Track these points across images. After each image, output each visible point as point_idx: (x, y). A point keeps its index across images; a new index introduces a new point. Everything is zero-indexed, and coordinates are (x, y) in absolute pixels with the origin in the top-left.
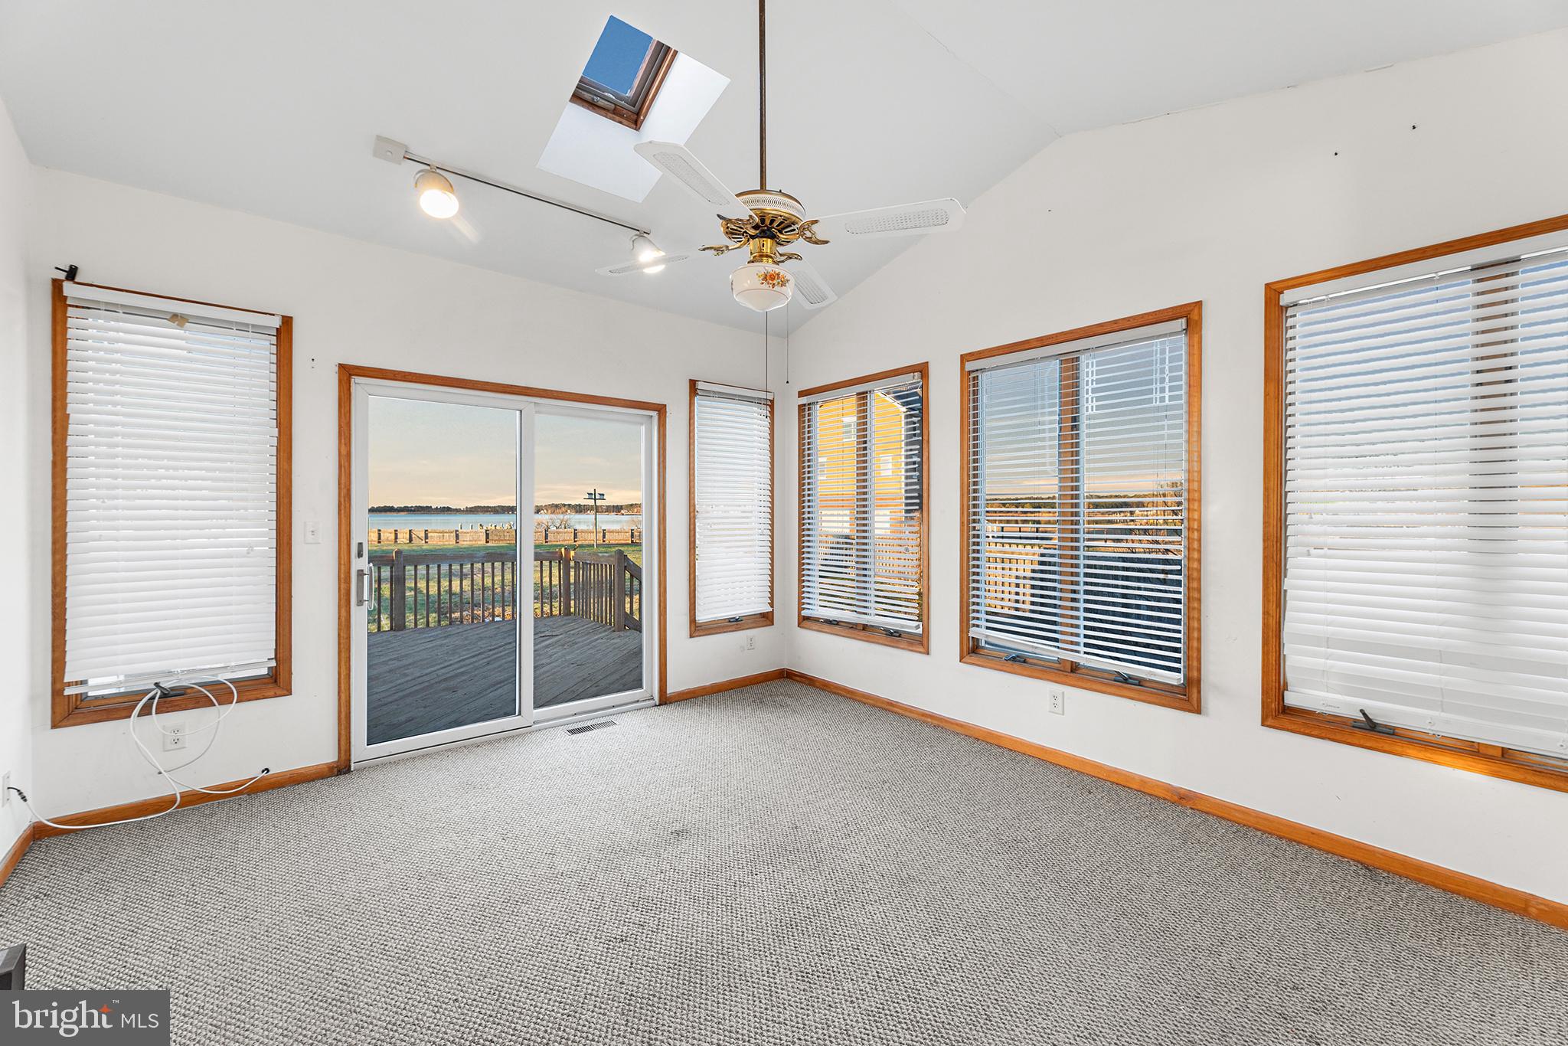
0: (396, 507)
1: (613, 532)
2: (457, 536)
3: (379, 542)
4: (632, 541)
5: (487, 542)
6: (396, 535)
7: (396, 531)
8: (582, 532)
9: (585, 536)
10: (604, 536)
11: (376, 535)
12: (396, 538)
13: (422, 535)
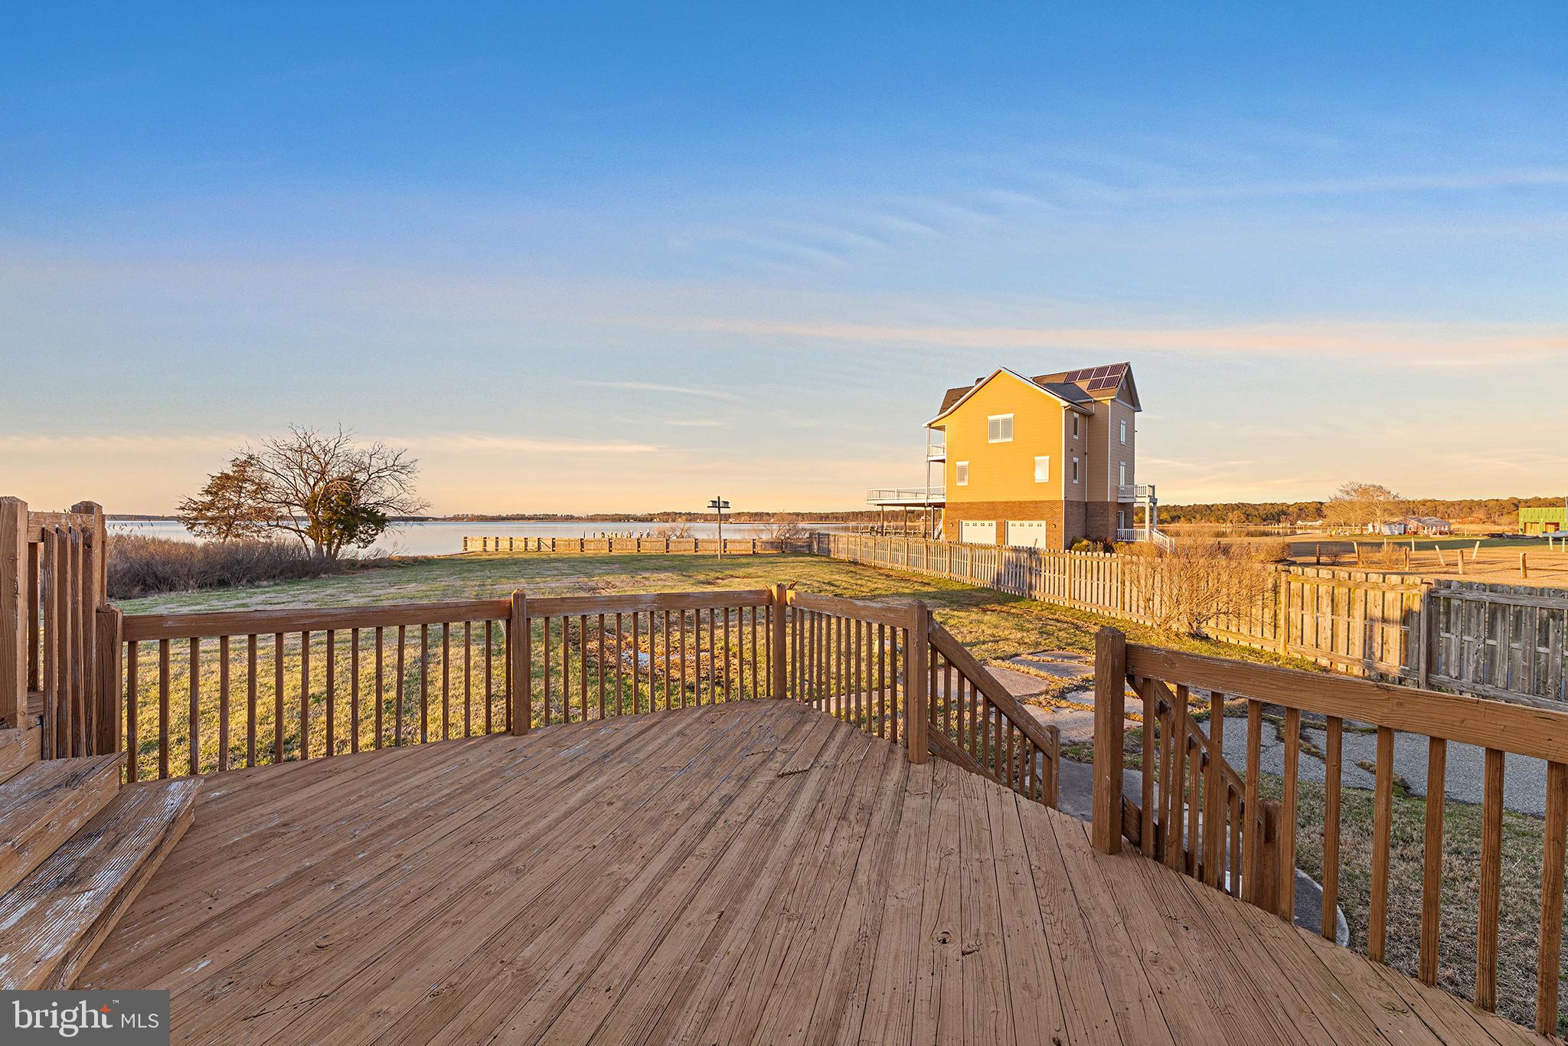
0: (527, 515)
1: (734, 542)
2: (582, 544)
3: (511, 550)
4: (754, 552)
5: (610, 551)
6: (526, 543)
7: (526, 539)
8: (703, 541)
9: (706, 545)
10: (725, 547)
11: (508, 543)
12: (526, 546)
13: (550, 543)
